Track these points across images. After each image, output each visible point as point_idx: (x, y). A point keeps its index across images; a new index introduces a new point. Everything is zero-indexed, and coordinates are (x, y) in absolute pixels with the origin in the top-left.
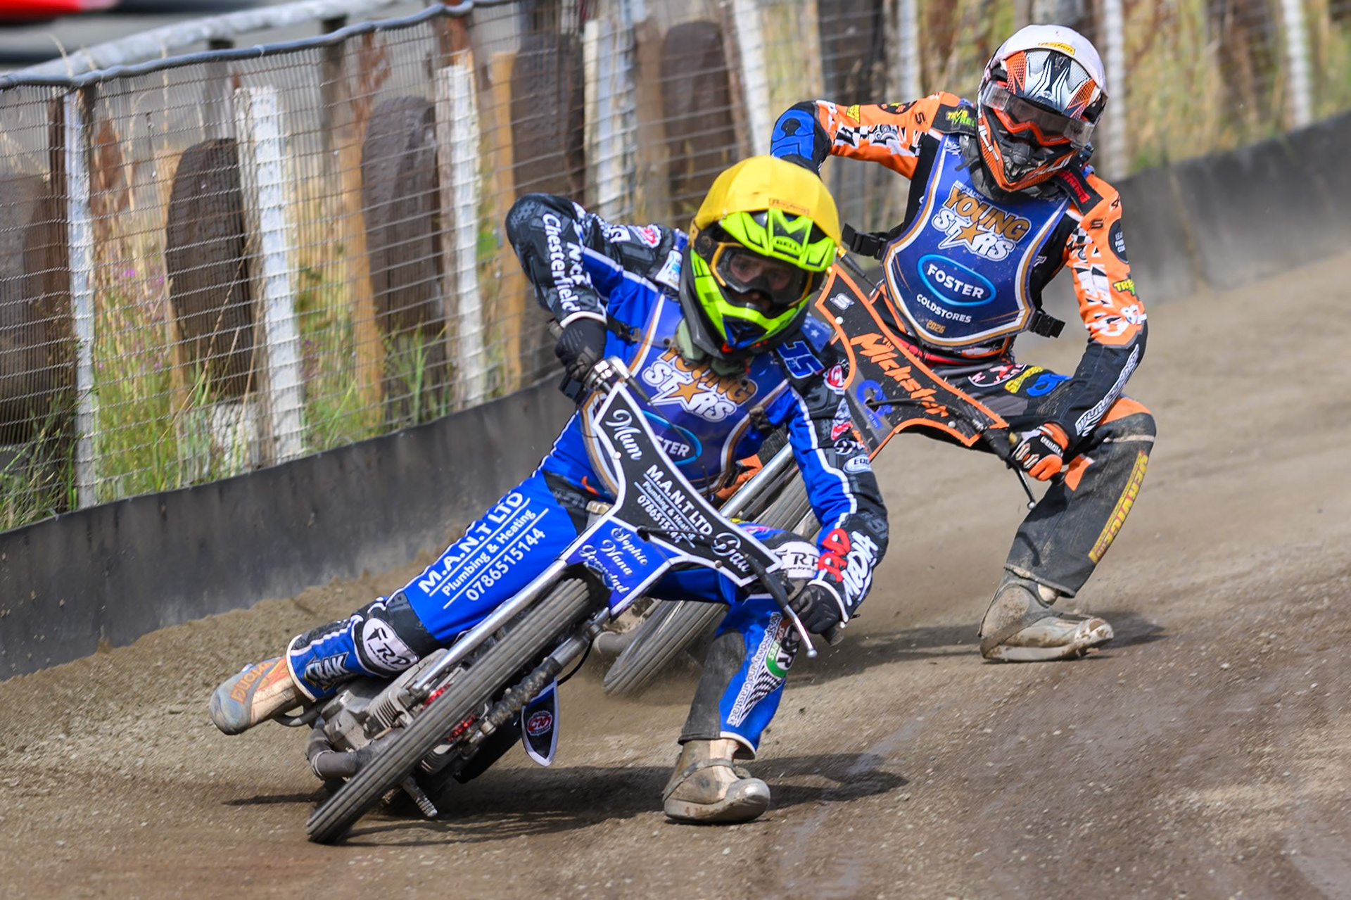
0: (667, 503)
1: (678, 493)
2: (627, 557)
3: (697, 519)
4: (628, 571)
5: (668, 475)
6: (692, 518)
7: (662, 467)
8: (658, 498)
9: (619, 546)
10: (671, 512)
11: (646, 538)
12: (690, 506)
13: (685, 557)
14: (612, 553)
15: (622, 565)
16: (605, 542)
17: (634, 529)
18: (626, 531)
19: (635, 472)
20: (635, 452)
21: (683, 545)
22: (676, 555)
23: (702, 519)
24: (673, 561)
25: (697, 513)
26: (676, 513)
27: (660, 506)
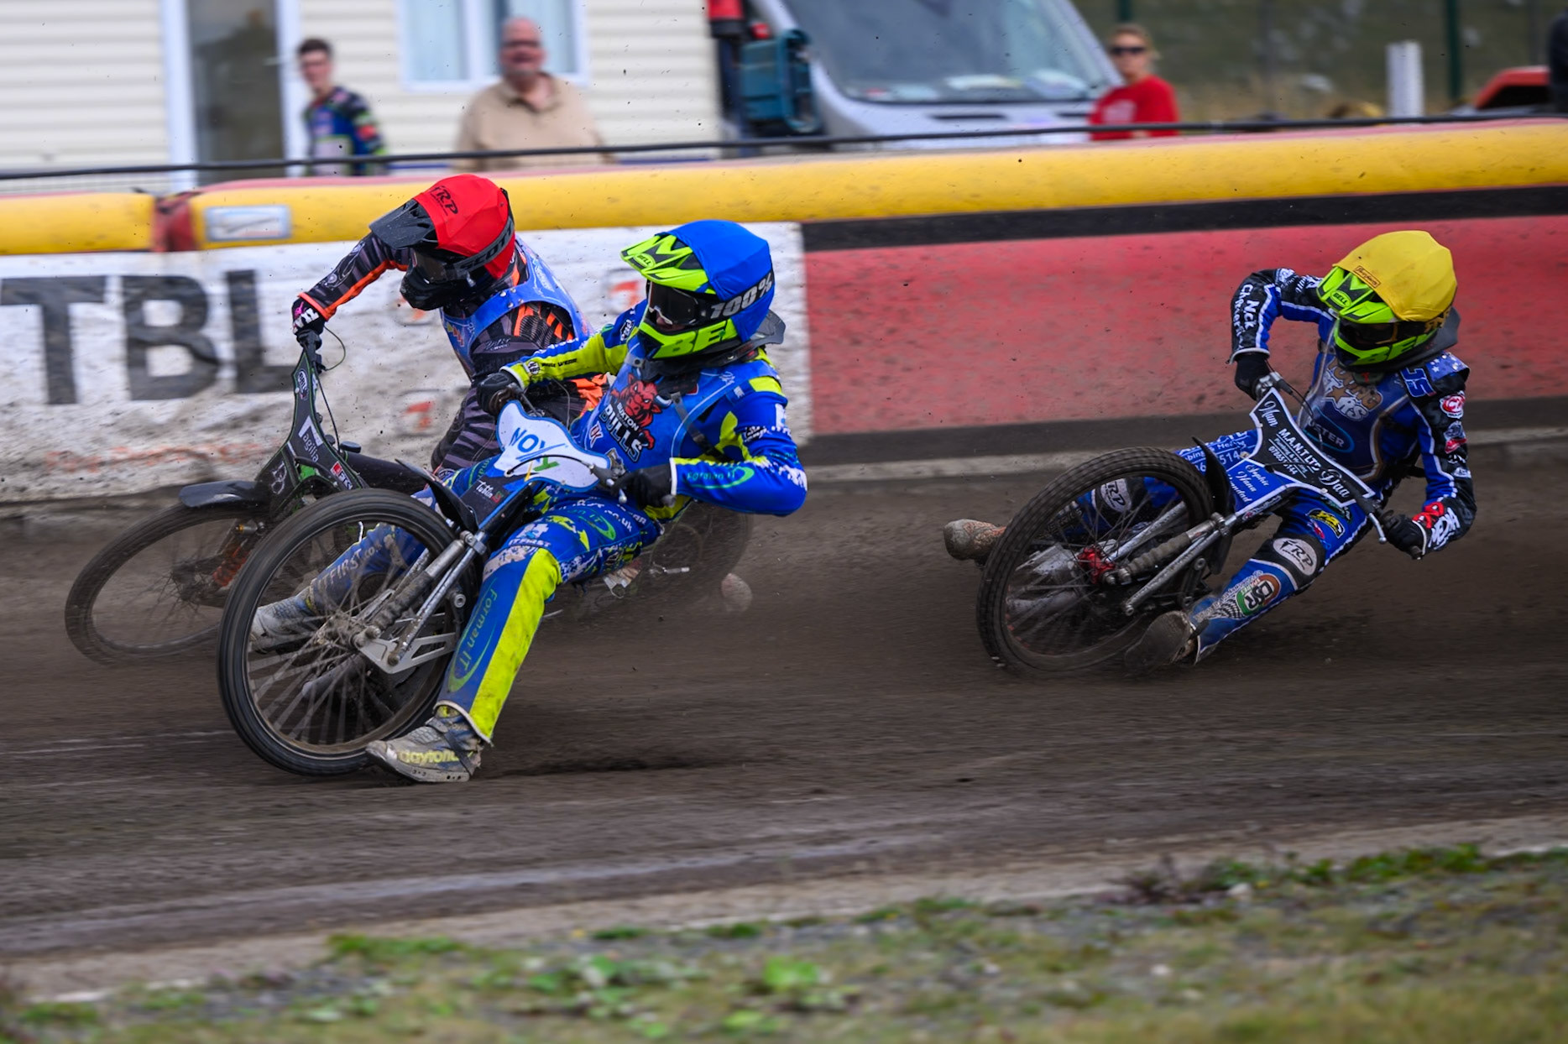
0: (1290, 450)
1: (1299, 444)
2: (1255, 482)
3: (1310, 460)
4: (1253, 489)
5: (1294, 433)
6: (1306, 460)
7: (1290, 429)
8: (1284, 447)
9: (1250, 475)
10: (1292, 456)
11: (1272, 471)
12: (1306, 452)
13: (1298, 484)
14: (1245, 480)
15: (1250, 486)
16: (1239, 473)
17: (1262, 466)
18: (1257, 467)
19: (1270, 433)
20: (1273, 422)
21: (1298, 476)
22: (1292, 482)
23: (1314, 460)
24: (1288, 486)
25: (1311, 456)
26: (1295, 456)
27: (1285, 452)
